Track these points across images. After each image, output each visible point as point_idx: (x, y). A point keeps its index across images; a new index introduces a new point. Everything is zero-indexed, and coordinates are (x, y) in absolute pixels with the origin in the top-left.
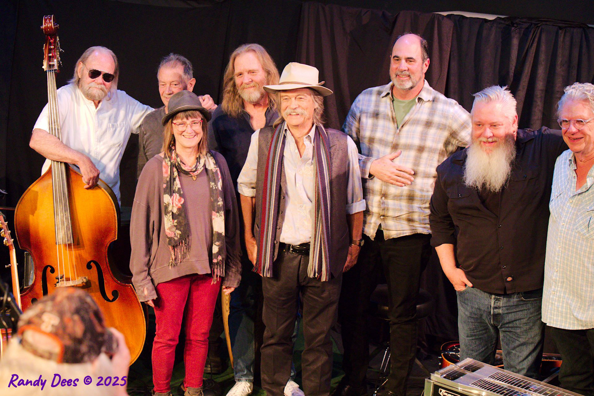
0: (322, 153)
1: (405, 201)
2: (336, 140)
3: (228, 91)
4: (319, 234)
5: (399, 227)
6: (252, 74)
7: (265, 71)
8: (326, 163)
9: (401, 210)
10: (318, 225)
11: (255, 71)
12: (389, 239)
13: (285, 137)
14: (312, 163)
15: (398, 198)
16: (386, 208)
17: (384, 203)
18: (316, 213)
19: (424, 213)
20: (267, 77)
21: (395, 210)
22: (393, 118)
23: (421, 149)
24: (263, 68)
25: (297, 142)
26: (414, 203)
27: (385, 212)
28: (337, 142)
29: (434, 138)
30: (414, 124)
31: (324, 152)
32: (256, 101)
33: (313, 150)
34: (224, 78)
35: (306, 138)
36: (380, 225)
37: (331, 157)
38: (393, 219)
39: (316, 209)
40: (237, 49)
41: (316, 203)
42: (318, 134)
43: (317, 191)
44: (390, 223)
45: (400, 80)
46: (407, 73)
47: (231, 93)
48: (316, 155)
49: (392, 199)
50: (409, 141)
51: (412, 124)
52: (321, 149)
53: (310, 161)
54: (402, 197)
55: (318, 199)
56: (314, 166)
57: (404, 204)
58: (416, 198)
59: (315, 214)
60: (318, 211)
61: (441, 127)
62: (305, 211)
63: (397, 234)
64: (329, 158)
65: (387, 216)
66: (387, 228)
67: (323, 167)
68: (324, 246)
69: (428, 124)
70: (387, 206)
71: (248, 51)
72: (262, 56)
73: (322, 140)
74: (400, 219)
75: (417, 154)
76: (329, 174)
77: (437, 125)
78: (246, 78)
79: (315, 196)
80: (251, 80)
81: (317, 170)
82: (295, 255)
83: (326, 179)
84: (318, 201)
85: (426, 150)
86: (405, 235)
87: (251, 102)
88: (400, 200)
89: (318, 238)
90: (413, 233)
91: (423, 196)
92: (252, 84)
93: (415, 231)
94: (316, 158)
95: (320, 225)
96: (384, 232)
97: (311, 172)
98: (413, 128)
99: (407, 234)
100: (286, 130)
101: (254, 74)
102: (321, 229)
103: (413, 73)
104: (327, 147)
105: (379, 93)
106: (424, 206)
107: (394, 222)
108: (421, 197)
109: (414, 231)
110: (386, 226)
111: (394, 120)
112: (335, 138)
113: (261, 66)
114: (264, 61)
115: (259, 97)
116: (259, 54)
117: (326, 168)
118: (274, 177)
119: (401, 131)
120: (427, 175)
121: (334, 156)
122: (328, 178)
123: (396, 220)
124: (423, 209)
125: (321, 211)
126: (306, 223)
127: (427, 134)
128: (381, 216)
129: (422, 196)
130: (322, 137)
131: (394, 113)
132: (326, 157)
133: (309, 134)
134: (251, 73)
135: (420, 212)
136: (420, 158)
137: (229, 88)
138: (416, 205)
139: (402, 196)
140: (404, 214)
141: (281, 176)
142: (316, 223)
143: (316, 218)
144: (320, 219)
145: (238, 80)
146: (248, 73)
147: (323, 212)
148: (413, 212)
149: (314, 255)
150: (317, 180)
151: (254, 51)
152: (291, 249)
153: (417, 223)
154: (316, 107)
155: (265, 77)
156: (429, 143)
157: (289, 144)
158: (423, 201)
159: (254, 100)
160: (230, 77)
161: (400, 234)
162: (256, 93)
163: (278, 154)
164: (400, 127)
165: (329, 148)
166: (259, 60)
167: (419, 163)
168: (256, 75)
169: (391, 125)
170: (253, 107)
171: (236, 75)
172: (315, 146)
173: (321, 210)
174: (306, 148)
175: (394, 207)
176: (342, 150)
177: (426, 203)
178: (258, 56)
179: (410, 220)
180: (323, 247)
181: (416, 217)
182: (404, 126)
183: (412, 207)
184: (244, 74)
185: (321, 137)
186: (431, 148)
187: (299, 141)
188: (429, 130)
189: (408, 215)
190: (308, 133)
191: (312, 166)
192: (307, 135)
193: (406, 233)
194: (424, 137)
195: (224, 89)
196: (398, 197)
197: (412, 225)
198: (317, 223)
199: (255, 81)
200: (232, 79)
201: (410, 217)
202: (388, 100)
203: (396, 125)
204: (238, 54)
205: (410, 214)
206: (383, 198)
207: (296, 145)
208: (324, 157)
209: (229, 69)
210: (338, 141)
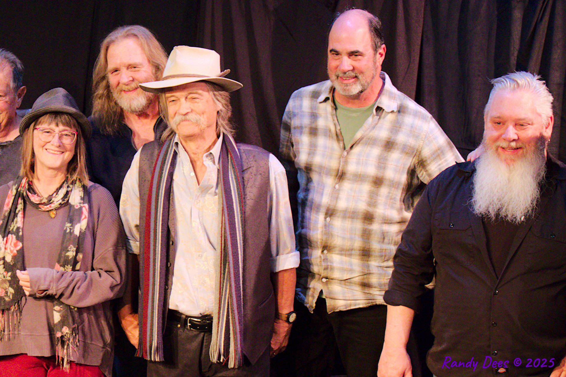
0: (230, 179)
1: (358, 257)
2: (252, 159)
3: (99, 96)
4: (225, 298)
5: (349, 296)
6: (133, 69)
7: (153, 65)
8: (237, 194)
9: (351, 271)
10: (225, 284)
11: (138, 65)
12: (334, 312)
13: (175, 154)
14: (215, 192)
15: (347, 253)
16: (329, 267)
17: (327, 259)
18: (221, 267)
19: (386, 275)
20: (156, 73)
21: (343, 270)
22: (337, 135)
23: (378, 182)
24: (149, 61)
25: (192, 162)
26: (370, 261)
27: (327, 272)
28: (253, 164)
29: (396, 166)
30: (369, 144)
31: (233, 176)
32: (140, 110)
33: (218, 175)
34: (94, 76)
35: (207, 156)
36: (321, 292)
37: (244, 185)
38: (340, 284)
39: (221, 260)
40: (111, 34)
41: (221, 252)
42: (225, 152)
43: (223, 234)
44: (336, 288)
45: (343, 83)
46: (353, 74)
47: (104, 98)
48: (222, 181)
49: (338, 254)
50: (361, 169)
51: (366, 144)
52: (230, 172)
53: (213, 189)
54: (353, 252)
55: (225, 247)
56: (219, 198)
57: (356, 262)
58: (373, 253)
59: (219, 269)
60: (225, 265)
61: (408, 151)
62: (206, 263)
63: (346, 306)
64: (242, 187)
65: (332, 279)
66: (332, 296)
67: (232, 200)
68: (232, 316)
69: (389, 145)
70: (331, 264)
71: (128, 36)
72: (147, 43)
73: (231, 160)
74: (350, 283)
75: (373, 188)
76: (241, 210)
77: (401, 147)
78: (125, 76)
79: (220, 242)
80: (131, 79)
81: (223, 204)
82: (194, 332)
83: (236, 217)
84: (224, 249)
85: (386, 183)
86: (357, 307)
87: (133, 112)
88: (350, 255)
89: (224, 303)
90: (369, 305)
91: (384, 251)
92: (133, 85)
93: (373, 301)
94: (221, 186)
95: (226, 285)
96: (327, 302)
97: (213, 205)
98: (367, 149)
99: (361, 306)
100: (177, 144)
101: (136, 69)
102: (228, 290)
103: (362, 72)
104: (237, 170)
105: (315, 95)
106: (385, 264)
107: (342, 287)
108: (381, 252)
109: (371, 301)
110: (330, 292)
111: (339, 137)
112: (250, 157)
113: (146, 58)
114: (150, 50)
115: (144, 105)
116: (143, 41)
117: (236, 200)
118: (158, 212)
119: (349, 153)
120: (387, 220)
121: (249, 184)
122: (240, 216)
123: (345, 285)
124: (385, 269)
125: (229, 265)
126: (207, 280)
127: (387, 160)
128: (322, 278)
129: (381, 250)
130: (231, 155)
131: (338, 128)
132: (237, 184)
133: (211, 151)
134: (131, 68)
135: (380, 274)
136: (377, 195)
137: (100, 91)
138: (374, 263)
139: (352, 250)
140: (356, 276)
141: (169, 210)
142: (222, 282)
143: (222, 275)
144: (227, 276)
145: (113, 79)
146: (128, 68)
147: (231, 265)
148: (370, 274)
149: (218, 330)
150: (223, 218)
151: (135, 36)
152: (189, 324)
153: (376, 289)
154: (219, 109)
155: (153, 74)
156: (390, 174)
157: (183, 163)
158: (383, 258)
159: (137, 109)
160: (102, 75)
161: (350, 305)
162: (140, 99)
163: (164, 178)
164: (348, 147)
165: (241, 171)
166: (143, 49)
167: (375, 202)
168: (139, 71)
169: (336, 146)
170: (137, 118)
171: (110, 72)
172: (221, 170)
173: (229, 262)
174: (208, 170)
175: (341, 266)
176: (260, 174)
177: (388, 260)
178: (142, 43)
179: (365, 285)
180: (230, 317)
181: (374, 280)
182: (354, 146)
183: (368, 266)
184: (122, 70)
185: (229, 155)
186: (393, 181)
187: (196, 159)
188: (390, 153)
189: (362, 277)
190: (210, 148)
191: (217, 197)
192: (208, 153)
193: (359, 304)
194: (382, 163)
195: (95, 92)
196: (346, 251)
197: (367, 292)
198: (224, 282)
199: (137, 80)
200: (104, 78)
201: (366, 281)
202: (328, 106)
203: (342, 145)
204: (113, 42)
205: (365, 276)
206: (325, 252)
207: (191, 166)
208: (233, 185)
209: (99, 64)
210: (256, 161)
